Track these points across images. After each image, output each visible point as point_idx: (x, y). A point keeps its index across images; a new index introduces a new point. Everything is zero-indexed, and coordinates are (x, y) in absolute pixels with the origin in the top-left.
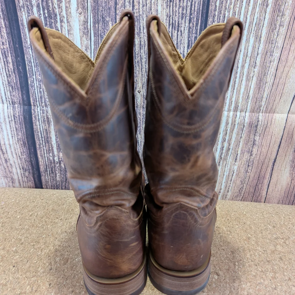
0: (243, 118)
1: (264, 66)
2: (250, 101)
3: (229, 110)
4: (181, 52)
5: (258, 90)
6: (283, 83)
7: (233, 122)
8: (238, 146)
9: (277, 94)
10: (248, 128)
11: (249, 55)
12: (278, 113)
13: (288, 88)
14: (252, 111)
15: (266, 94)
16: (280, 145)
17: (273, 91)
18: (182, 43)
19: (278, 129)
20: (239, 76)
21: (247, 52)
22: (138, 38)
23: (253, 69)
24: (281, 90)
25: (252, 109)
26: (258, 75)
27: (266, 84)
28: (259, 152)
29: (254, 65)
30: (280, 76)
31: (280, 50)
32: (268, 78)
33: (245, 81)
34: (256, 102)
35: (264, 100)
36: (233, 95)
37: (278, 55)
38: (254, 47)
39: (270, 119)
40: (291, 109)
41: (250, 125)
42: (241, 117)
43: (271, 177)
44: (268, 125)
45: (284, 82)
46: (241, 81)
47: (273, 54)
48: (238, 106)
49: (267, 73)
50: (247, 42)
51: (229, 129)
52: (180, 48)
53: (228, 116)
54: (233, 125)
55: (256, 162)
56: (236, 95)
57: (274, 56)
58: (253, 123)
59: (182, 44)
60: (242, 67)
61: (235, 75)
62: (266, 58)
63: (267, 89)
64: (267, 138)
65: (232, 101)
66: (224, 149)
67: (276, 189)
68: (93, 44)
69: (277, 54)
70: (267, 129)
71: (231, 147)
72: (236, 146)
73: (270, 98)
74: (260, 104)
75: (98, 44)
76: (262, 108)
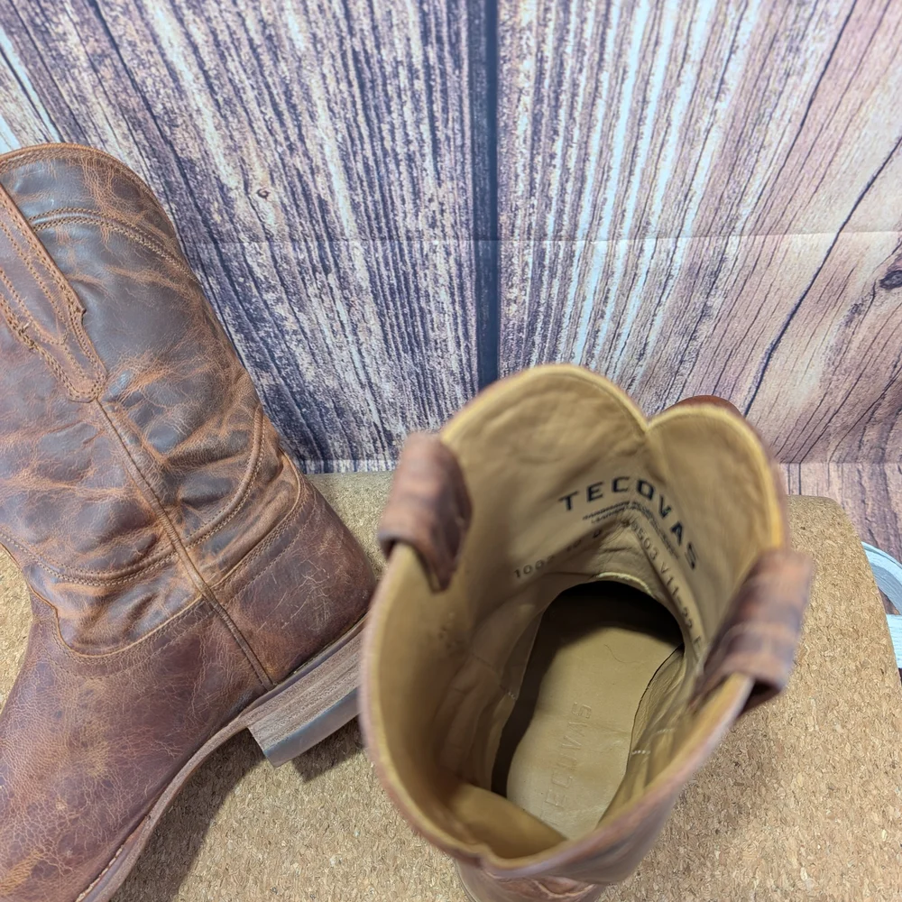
0: (668, 256)
1: (759, 90)
2: (693, 206)
3: (614, 236)
4: (399, 59)
5: (727, 173)
6: (833, 143)
7: (629, 269)
8: (648, 325)
9: (802, 180)
10: (685, 279)
11: (695, 53)
12: (800, 231)
13: (850, 158)
14: (704, 232)
15: (758, 183)
16: (794, 312)
17: (789, 170)
18: (397, 25)
19: (792, 277)
20: (651, 131)
21: (687, 45)
22: (198, 20)
23: (710, 102)
24: (820, 165)
25: (701, 229)
26: (729, 125)
27: (763, 152)
28: (719, 331)
29: (716, 90)
30: (822, 121)
31: (833, 27)
32: (770, 133)
33: (674, 146)
34: (717, 210)
35: (750, 200)
36: (626, 191)
37: (825, 48)
38: (716, 25)
39: (767, 250)
40: (852, 218)
41: (693, 272)
42: (660, 252)
43: (758, 388)
44: (758, 267)
45: (837, 141)
46: (658, 145)
47: (803, 46)
48: (648, 223)
49: (767, 114)
50: (685, 6)
51: (614, 289)
52: (393, 44)
53: (611, 255)
54: (631, 275)
55: (706, 353)
56: (639, 191)
57: (806, 51)
58: (704, 265)
59: (395, 28)
60: (664, 101)
61: (636, 129)
62: (768, 61)
63: (766, 166)
64: (749, 299)
65: (625, 211)
66: (602, 335)
67: (773, 416)
68: (18, 59)
69: (816, 46)
70: (755, 279)
71: (625, 330)
72: (644, 325)
73: (775, 192)
74: (733, 212)
75: (38, 59)
76: (739, 225)
